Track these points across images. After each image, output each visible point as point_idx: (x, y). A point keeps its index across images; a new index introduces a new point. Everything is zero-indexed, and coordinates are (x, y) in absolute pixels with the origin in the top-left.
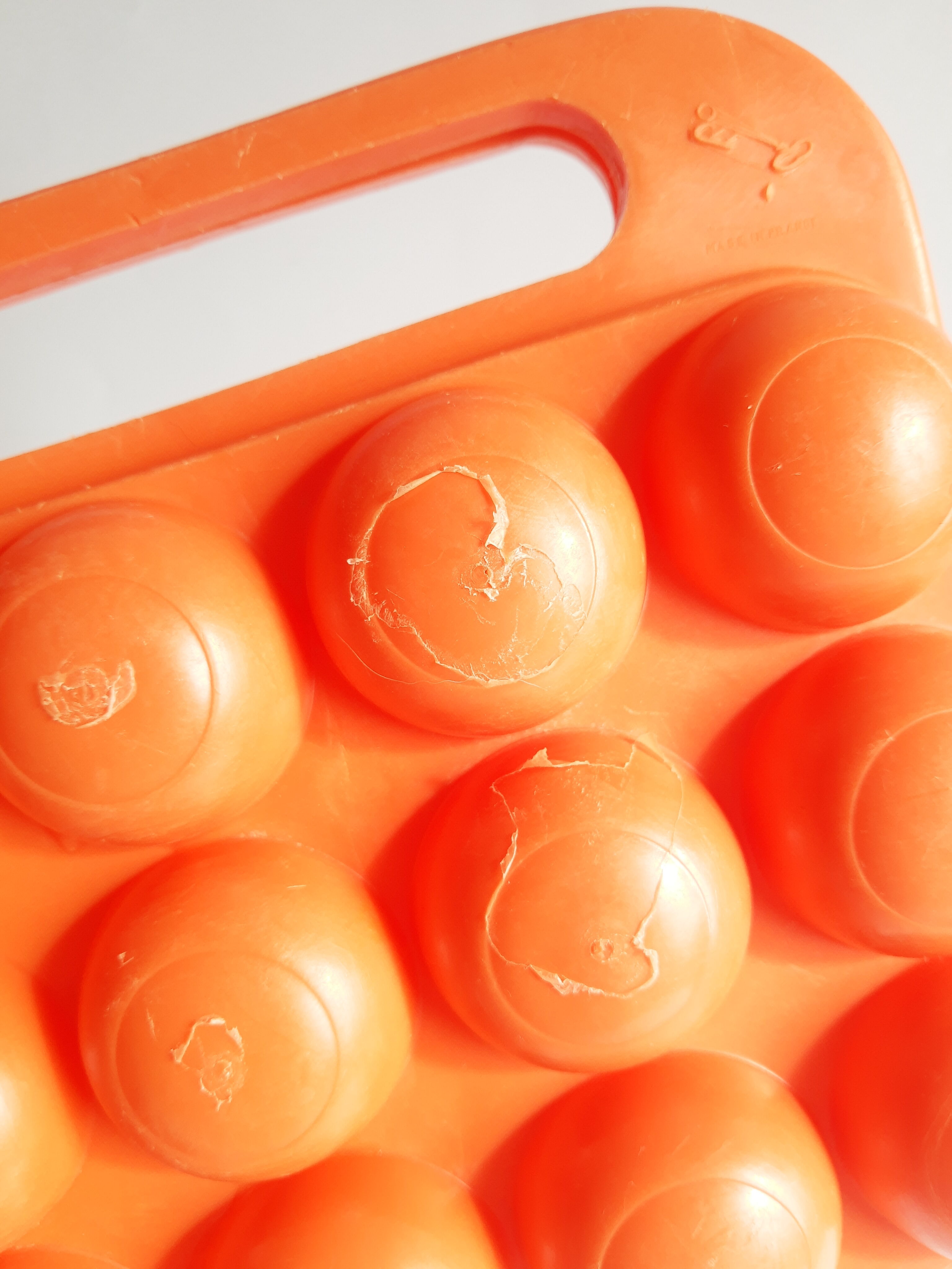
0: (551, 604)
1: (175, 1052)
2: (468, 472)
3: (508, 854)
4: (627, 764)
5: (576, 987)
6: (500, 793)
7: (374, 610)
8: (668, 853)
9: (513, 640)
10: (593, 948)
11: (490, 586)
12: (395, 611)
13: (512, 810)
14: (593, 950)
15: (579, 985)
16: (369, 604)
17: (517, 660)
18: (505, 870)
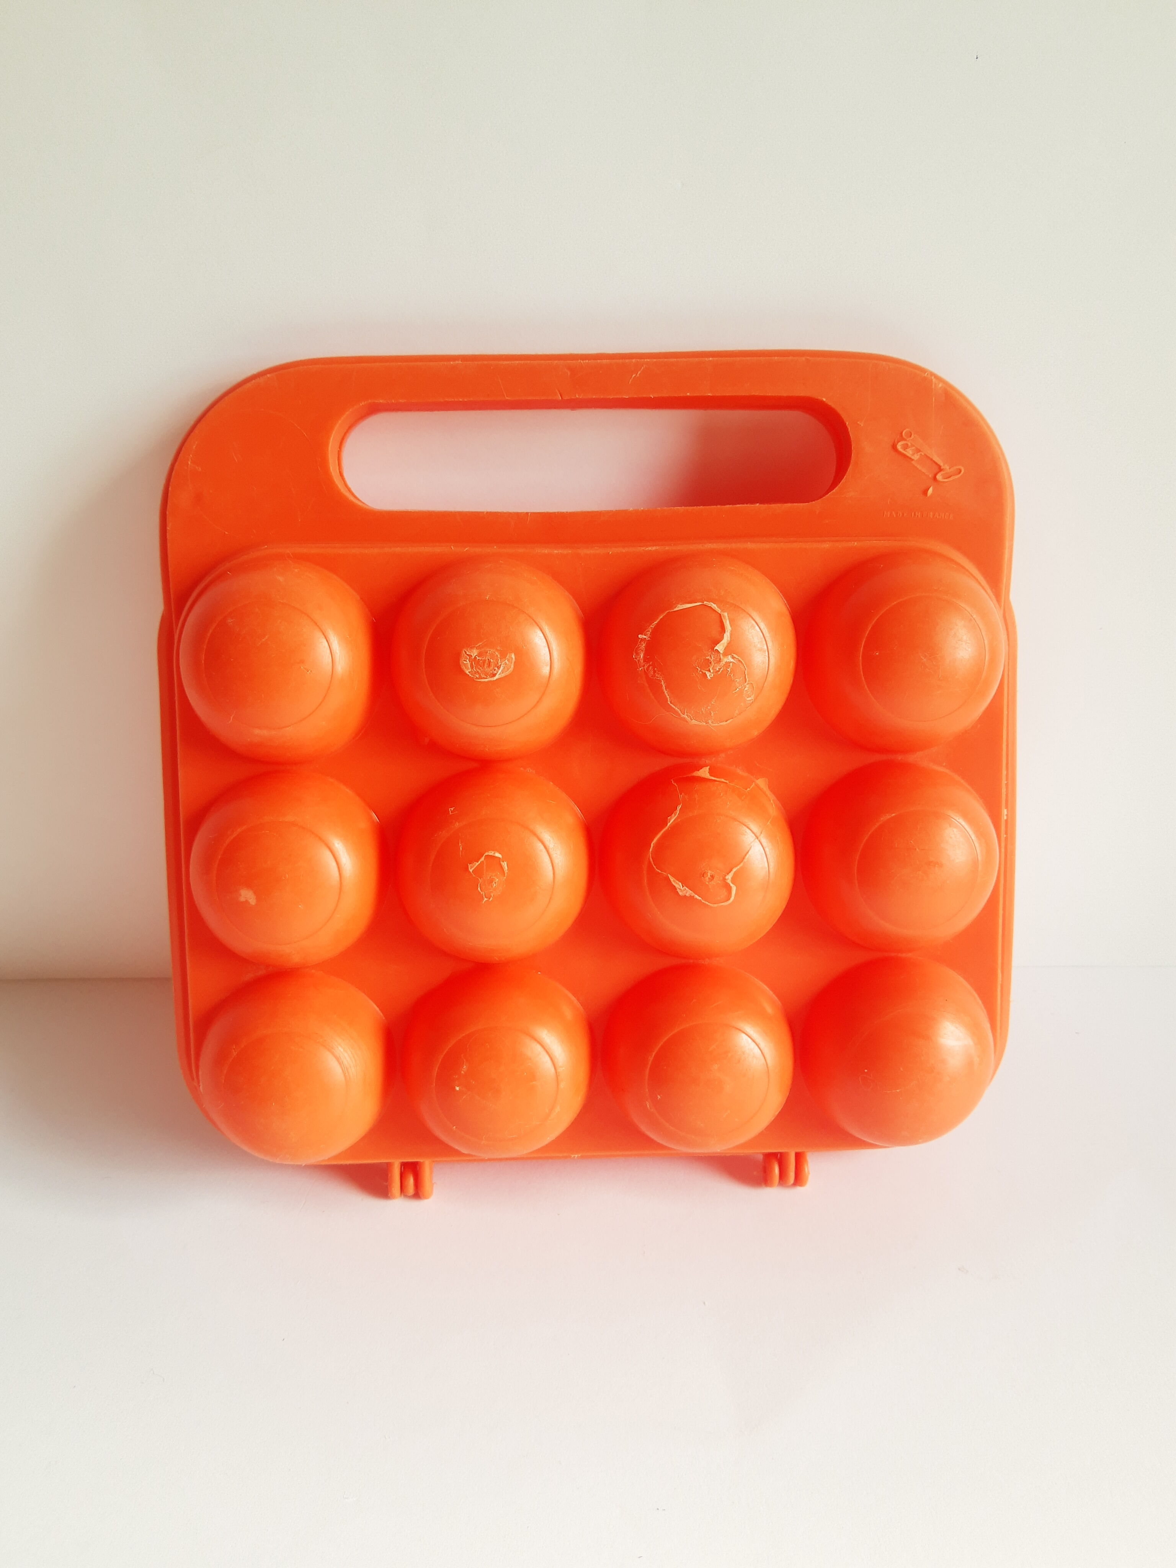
0: (738, 689)
1: (470, 866)
2: (717, 608)
3: (673, 815)
4: (748, 789)
5: (689, 892)
6: (675, 784)
7: (644, 666)
8: (757, 840)
9: (712, 703)
10: (703, 875)
11: (709, 671)
12: (656, 669)
13: (681, 794)
14: (703, 876)
15: (691, 892)
16: (642, 661)
17: (711, 714)
18: (669, 822)
